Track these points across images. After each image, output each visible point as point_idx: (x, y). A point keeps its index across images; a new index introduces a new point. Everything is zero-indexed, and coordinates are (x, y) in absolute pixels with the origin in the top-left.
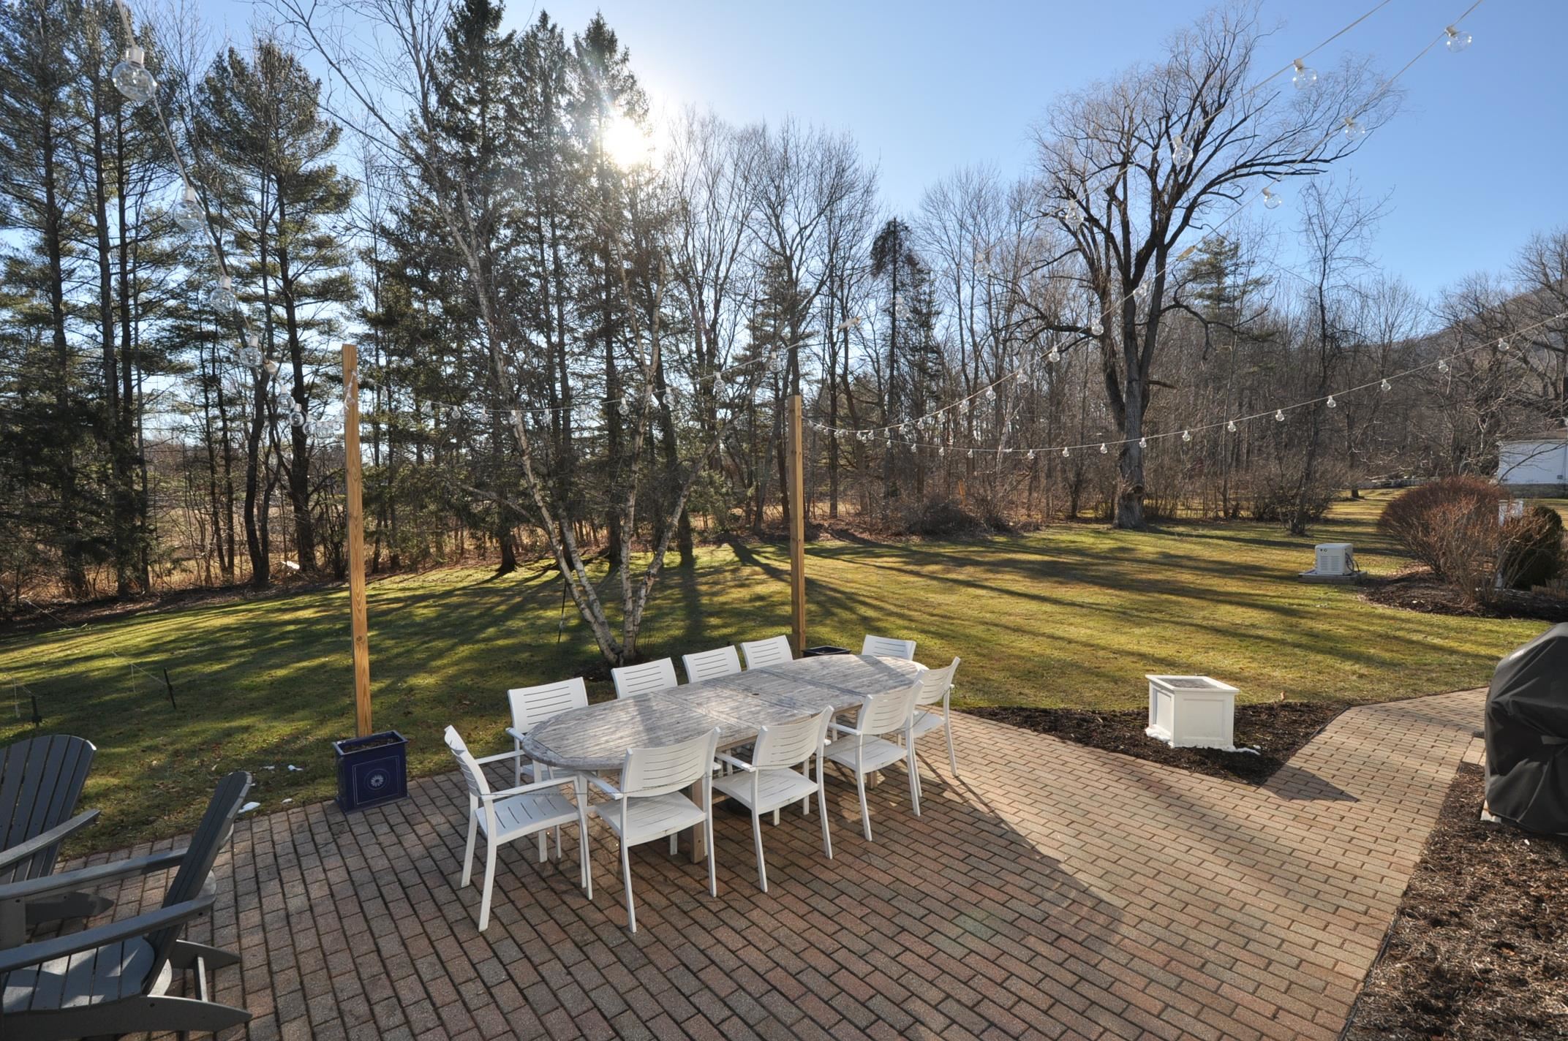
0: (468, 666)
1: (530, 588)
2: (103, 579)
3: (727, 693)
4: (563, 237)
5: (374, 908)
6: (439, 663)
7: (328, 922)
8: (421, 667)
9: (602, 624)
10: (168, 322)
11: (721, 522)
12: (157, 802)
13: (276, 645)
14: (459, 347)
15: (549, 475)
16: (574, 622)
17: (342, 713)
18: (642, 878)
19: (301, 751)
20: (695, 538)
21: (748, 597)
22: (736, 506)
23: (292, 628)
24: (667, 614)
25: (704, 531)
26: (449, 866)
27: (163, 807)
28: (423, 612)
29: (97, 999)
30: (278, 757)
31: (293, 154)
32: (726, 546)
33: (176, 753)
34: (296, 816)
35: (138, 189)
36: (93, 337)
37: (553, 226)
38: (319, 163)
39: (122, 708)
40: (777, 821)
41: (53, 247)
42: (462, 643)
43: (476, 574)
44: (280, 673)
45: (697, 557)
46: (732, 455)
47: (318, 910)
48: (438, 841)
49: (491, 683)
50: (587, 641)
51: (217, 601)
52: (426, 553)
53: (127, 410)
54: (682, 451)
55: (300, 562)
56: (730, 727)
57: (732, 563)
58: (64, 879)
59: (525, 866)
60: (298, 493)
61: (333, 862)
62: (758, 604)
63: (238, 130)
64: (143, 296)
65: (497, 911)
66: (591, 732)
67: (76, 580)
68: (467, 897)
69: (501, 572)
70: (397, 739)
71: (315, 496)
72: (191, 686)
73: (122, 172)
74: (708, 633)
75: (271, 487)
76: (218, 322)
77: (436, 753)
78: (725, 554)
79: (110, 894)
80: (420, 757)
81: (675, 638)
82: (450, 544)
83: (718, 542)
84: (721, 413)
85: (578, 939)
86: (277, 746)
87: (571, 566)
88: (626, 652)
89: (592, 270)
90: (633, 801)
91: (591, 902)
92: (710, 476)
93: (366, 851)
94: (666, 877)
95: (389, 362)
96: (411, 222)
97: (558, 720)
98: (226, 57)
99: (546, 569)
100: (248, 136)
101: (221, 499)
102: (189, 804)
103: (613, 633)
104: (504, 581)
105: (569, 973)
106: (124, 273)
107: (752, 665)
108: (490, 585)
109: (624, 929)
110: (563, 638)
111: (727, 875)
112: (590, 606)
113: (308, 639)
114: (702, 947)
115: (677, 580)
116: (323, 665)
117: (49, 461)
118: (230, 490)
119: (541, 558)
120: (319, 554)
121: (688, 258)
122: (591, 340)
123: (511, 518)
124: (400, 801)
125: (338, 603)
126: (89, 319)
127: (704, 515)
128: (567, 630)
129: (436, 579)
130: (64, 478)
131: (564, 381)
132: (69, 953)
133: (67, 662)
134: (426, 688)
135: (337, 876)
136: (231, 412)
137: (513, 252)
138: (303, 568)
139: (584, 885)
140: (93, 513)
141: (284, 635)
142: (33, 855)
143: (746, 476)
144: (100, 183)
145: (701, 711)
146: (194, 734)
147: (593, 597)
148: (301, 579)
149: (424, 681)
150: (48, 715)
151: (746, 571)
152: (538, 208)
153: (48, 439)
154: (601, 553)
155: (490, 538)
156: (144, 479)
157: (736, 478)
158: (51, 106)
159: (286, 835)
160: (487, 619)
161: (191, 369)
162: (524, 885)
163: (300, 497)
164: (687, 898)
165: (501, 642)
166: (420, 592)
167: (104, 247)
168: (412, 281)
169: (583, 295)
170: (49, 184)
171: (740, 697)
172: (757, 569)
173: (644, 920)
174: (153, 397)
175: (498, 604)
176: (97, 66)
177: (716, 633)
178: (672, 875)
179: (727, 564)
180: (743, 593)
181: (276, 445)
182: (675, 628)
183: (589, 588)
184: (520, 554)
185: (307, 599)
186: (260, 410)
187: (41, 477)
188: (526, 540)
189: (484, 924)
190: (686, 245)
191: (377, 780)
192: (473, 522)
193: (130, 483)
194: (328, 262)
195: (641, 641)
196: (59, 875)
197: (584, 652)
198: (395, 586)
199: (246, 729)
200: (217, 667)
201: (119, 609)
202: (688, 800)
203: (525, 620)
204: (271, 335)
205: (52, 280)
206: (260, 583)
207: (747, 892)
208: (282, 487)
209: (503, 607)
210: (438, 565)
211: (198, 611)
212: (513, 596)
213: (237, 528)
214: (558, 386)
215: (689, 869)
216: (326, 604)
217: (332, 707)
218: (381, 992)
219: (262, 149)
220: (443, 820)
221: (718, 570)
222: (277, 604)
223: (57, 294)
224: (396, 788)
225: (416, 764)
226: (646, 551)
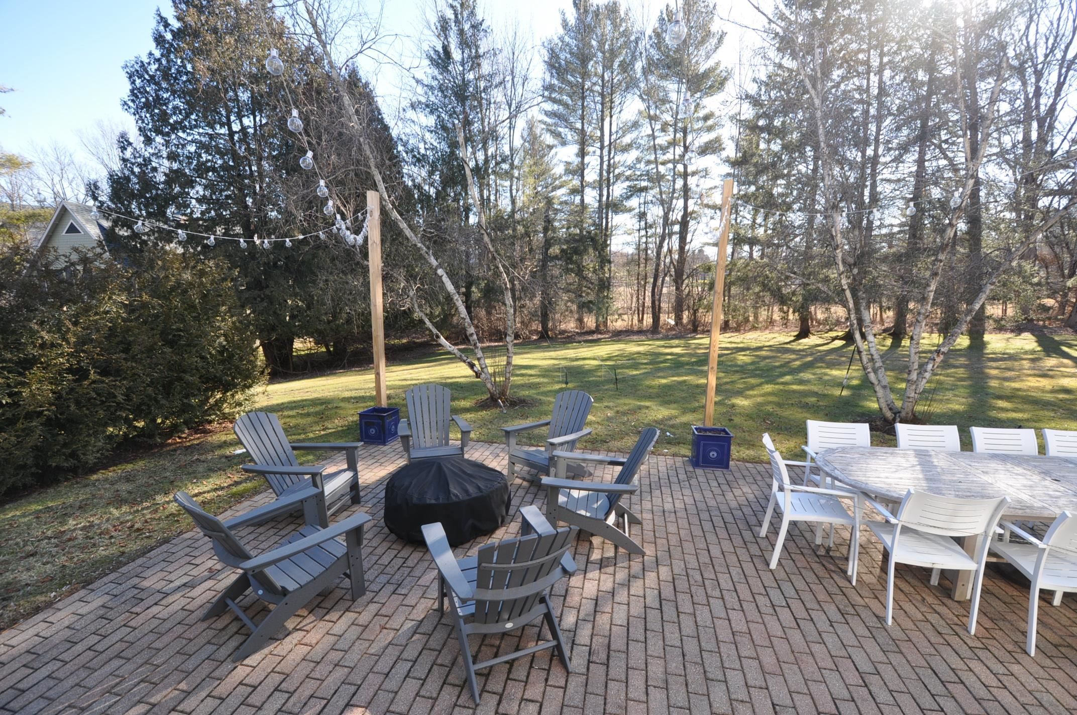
0: (770, 399)
1: (820, 351)
2: (590, 321)
3: (1019, 470)
4: (890, 62)
5: (708, 526)
6: (751, 393)
7: (683, 523)
8: (740, 393)
9: (884, 387)
10: (627, 183)
11: (1025, 310)
12: (610, 433)
13: (662, 365)
14: (789, 172)
15: (855, 264)
16: (855, 382)
17: (694, 410)
18: (902, 591)
19: (673, 426)
20: (990, 325)
21: (1049, 387)
22: (1049, 297)
23: (669, 357)
24: (947, 389)
25: (1002, 319)
26: (753, 521)
27: (613, 438)
28: (742, 358)
29: (588, 515)
30: (662, 426)
31: (697, 61)
32: (1027, 335)
33: (618, 412)
34: (670, 461)
35: (619, 110)
36: (595, 198)
37: (882, 55)
38: (710, 63)
39: (597, 384)
40: (1057, 601)
41: (582, 154)
42: (767, 383)
43: (779, 337)
44: (664, 381)
45: (988, 343)
46: (1051, 246)
47: (678, 514)
48: (746, 503)
49: (787, 413)
50: (866, 398)
51: (635, 338)
52: (747, 320)
53: (606, 235)
54: (990, 240)
55: (675, 320)
56: (1020, 501)
57: (1033, 352)
58: (581, 456)
59: (804, 542)
60: (678, 280)
61: (687, 492)
62: (1061, 396)
63: (667, 57)
64: (617, 171)
65: (783, 561)
66: (873, 467)
67: (580, 320)
68: (764, 544)
69: (799, 337)
70: (727, 433)
71: (686, 281)
72: (624, 380)
73: (612, 102)
74: (993, 414)
75: (666, 275)
76: (649, 180)
77: (748, 449)
78: (1027, 342)
79: (592, 470)
80: (738, 448)
81: (956, 412)
82: (763, 314)
83: (1018, 330)
84: (1044, 202)
85: (841, 607)
86: (662, 420)
87: (864, 336)
88: (903, 414)
89: (915, 84)
90: (906, 530)
91: (854, 588)
92: (1019, 266)
93: (704, 493)
94: (924, 599)
95: (740, 191)
96: (767, 85)
97: (844, 450)
98: (665, 12)
99: (834, 339)
100: (673, 59)
101: (641, 280)
102: (622, 438)
103: (892, 396)
104: (799, 344)
105: (832, 626)
106: (609, 160)
107: (1053, 449)
108: (788, 346)
109: (881, 619)
110: (845, 393)
111: (988, 624)
112: (875, 371)
113: (677, 365)
114: (953, 666)
115: (962, 361)
116: (685, 381)
117: (576, 263)
118: (646, 277)
119: (831, 330)
120: (686, 316)
121: (1028, 48)
122: (904, 148)
123: (812, 297)
124: (725, 471)
125: (693, 346)
126: (594, 188)
127: (1005, 303)
128: (849, 387)
129: (752, 338)
130: (580, 272)
131: (874, 186)
132: (580, 489)
133: (577, 360)
134: (743, 407)
135: (689, 500)
136: (650, 232)
137: (842, 87)
138: (677, 324)
139: (849, 573)
140: (589, 288)
141: (665, 361)
142: (567, 442)
143: (1067, 265)
144: (602, 111)
145: (986, 478)
146: (625, 404)
147: (879, 364)
148: (674, 330)
149: (741, 402)
150: (571, 382)
151: (1051, 362)
152: (869, 44)
153: (576, 251)
154: (885, 331)
155: (794, 312)
156: (610, 270)
157: (1053, 269)
158: (585, 75)
159: (665, 469)
160: (785, 369)
161: (634, 209)
162: (802, 553)
163: (680, 282)
164: (942, 622)
165: (795, 387)
166: (741, 345)
167: (602, 148)
168: (762, 129)
169: (901, 109)
170: (582, 118)
171: (1036, 478)
172: (1066, 361)
173: (899, 620)
174: (617, 227)
175: (795, 360)
176: (604, 44)
177: (1003, 415)
178: (930, 599)
179: (1026, 353)
180: (1046, 383)
181: (670, 251)
182: (958, 404)
183: (876, 357)
184: (813, 326)
185: (676, 342)
186: (664, 230)
187: (572, 270)
188: (820, 316)
189: (773, 565)
190: (1026, 34)
191: (713, 454)
192: (783, 300)
193: (604, 273)
194: (710, 129)
195: (920, 408)
196: (577, 454)
197: (863, 407)
198: (726, 340)
199: (647, 407)
200: (635, 373)
201: (595, 337)
202: (958, 548)
203: (814, 374)
204: (674, 183)
205: (580, 170)
206: (655, 328)
207: (1010, 647)
208: (671, 276)
209: (798, 363)
210: (754, 328)
211: (627, 342)
212: (806, 356)
213: (647, 299)
214: (867, 192)
215: (949, 602)
216: (687, 346)
217: (689, 406)
218: (710, 574)
219: (680, 64)
220: (750, 491)
221: (1012, 357)
222: (662, 343)
223: (582, 176)
224: (723, 462)
225: (736, 452)
226: (932, 332)
